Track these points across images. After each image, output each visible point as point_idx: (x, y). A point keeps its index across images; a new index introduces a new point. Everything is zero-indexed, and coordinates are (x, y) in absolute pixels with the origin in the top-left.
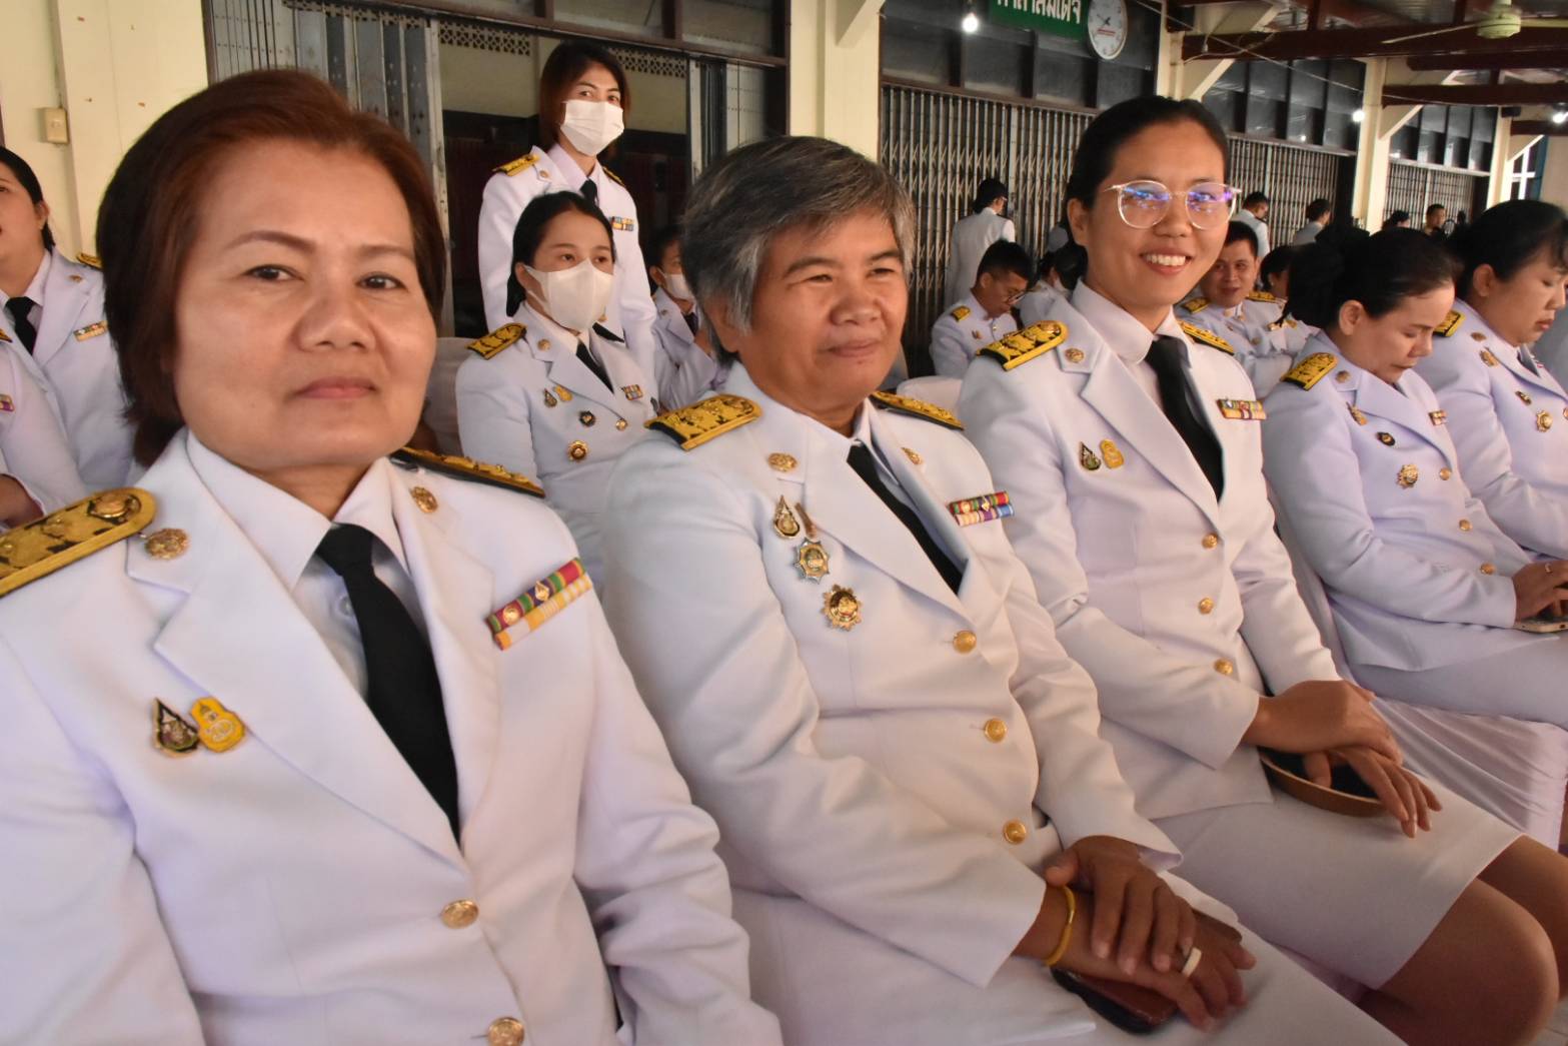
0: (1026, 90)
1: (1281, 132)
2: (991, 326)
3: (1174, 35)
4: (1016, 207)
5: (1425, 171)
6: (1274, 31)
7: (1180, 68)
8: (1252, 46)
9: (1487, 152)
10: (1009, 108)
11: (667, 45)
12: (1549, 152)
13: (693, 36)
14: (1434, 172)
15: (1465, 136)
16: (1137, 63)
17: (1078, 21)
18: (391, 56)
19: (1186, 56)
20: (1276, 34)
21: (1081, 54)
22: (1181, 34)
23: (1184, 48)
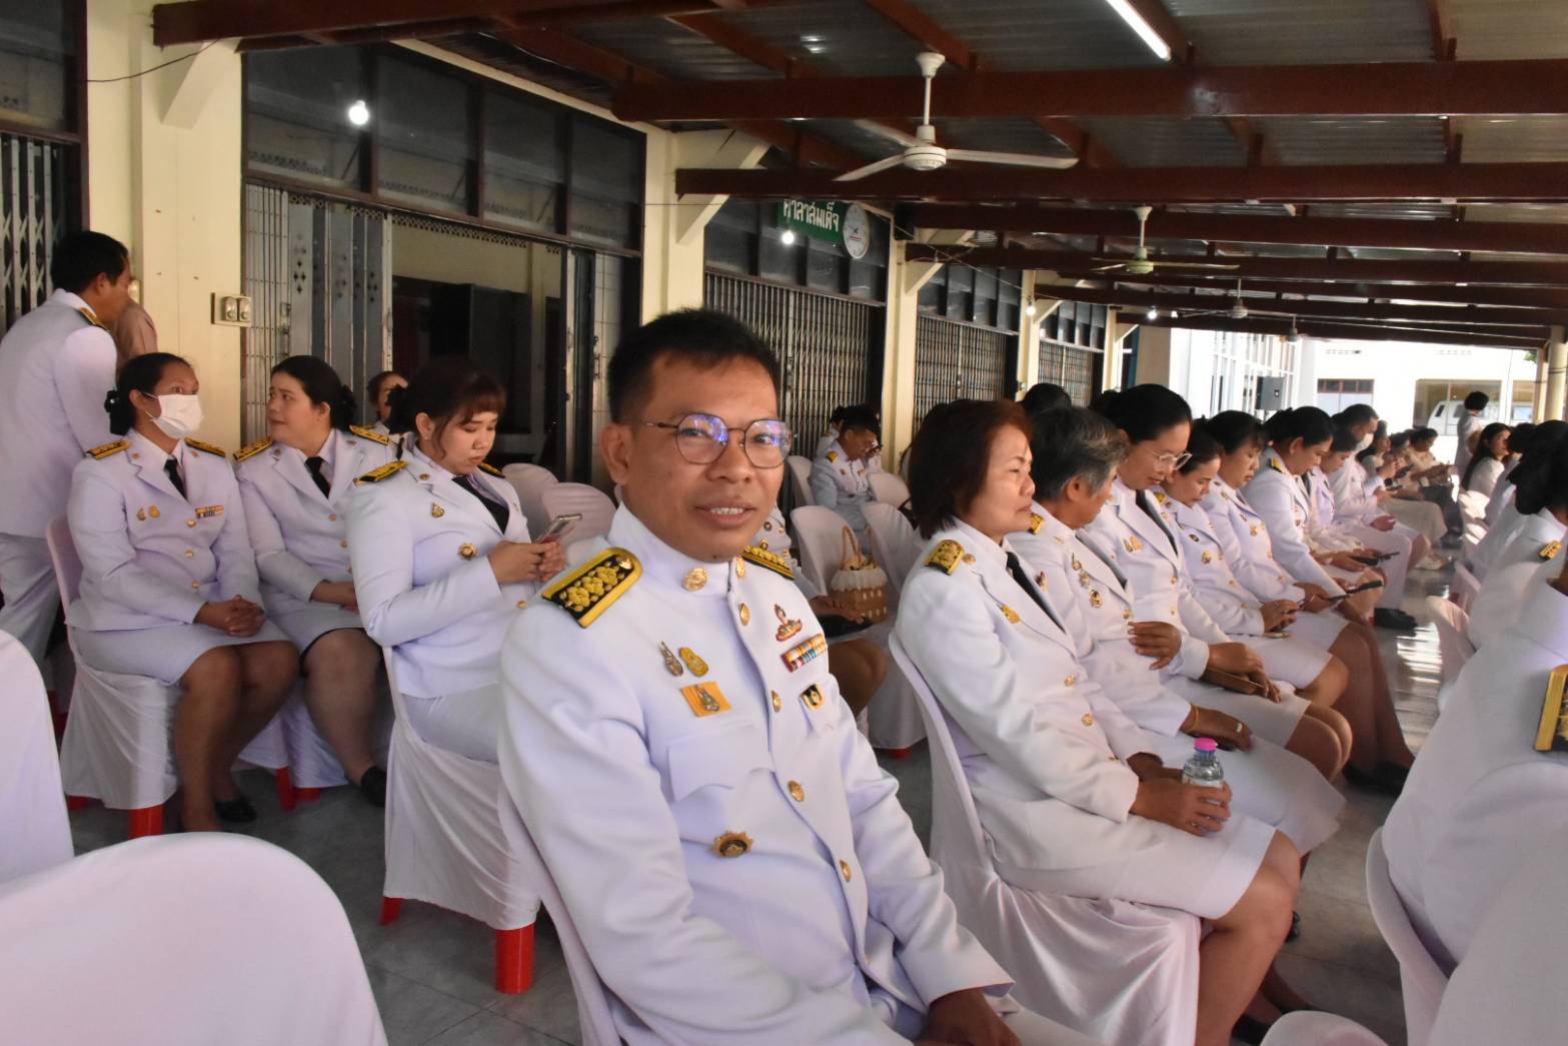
0: (802, 280)
1: (969, 317)
2: (851, 465)
3: (899, 242)
4: (793, 367)
5: (1062, 347)
6: (973, 246)
7: (904, 267)
8: (958, 255)
9: (1101, 333)
10: (788, 292)
11: (559, 239)
12: (1140, 335)
13: (573, 234)
14: (1067, 349)
15: (1087, 322)
16: (874, 262)
17: (837, 229)
18: (358, 242)
19: (908, 258)
20: (975, 249)
21: (839, 254)
22: (904, 242)
23: (907, 253)
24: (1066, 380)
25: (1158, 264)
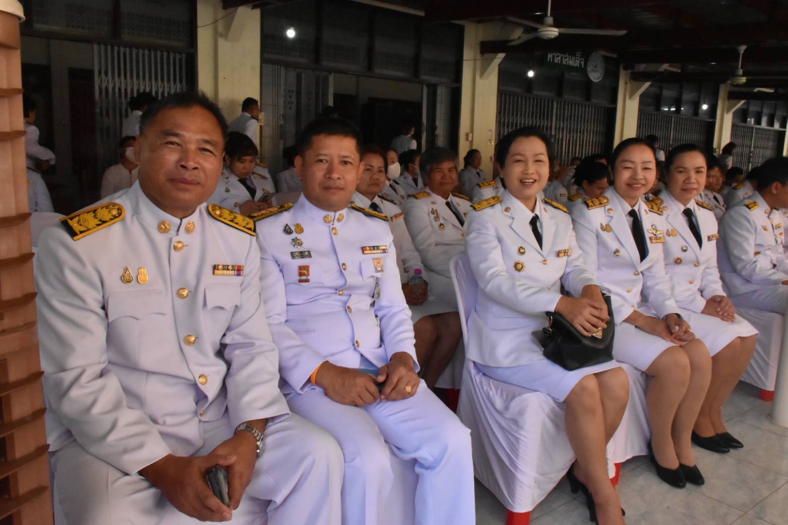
0: (560, 94)
1: (678, 111)
3: (626, 71)
5: (752, 128)
7: (628, 85)
8: (658, 77)
9: (784, 120)
10: (552, 101)
11: (415, 80)
13: (424, 77)
14: (757, 129)
15: (771, 113)
16: (609, 83)
17: (583, 67)
18: (317, 85)
19: (631, 80)
20: (668, 73)
21: (584, 80)
22: (629, 71)
23: (630, 77)
24: (754, 147)
25: (749, 78)
